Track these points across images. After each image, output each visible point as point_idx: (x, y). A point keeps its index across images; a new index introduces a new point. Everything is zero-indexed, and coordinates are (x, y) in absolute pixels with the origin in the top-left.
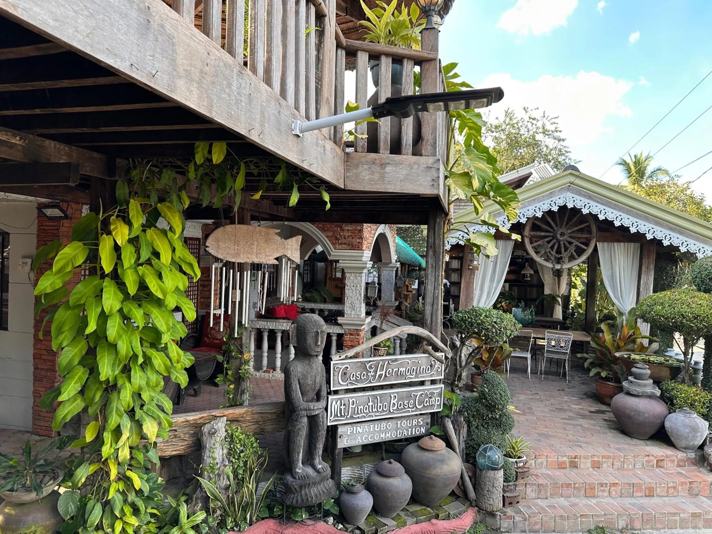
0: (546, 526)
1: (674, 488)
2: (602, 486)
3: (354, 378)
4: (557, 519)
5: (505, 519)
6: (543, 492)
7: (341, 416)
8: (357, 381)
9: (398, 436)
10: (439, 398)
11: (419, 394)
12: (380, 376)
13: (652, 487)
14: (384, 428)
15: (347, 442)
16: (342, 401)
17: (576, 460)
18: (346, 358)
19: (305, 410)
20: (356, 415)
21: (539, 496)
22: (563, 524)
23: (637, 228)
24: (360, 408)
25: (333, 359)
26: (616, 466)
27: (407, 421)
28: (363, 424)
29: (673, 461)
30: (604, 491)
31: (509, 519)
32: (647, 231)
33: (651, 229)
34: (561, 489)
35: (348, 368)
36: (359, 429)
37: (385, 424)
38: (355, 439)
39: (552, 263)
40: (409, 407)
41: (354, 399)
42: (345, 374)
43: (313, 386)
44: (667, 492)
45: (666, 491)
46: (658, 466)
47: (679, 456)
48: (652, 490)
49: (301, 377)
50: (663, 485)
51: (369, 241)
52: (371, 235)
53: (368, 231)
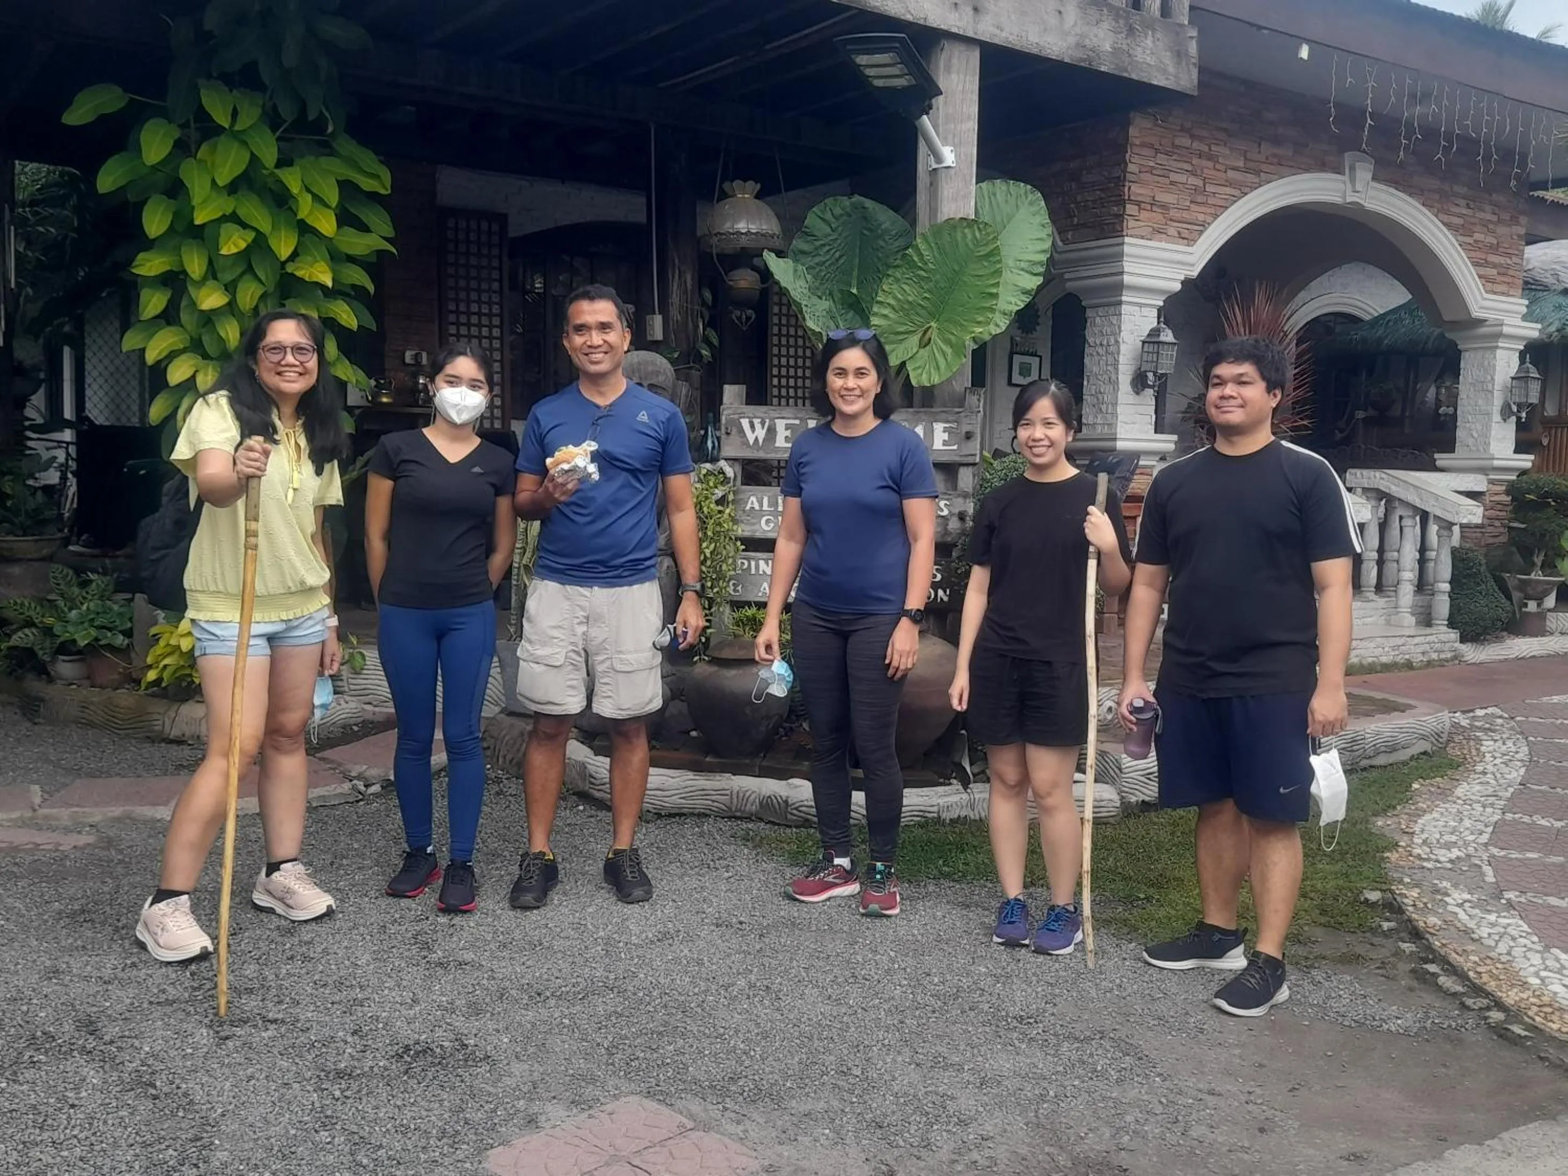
51: (1185, 215)
52: (1200, 199)
53: (1172, 183)
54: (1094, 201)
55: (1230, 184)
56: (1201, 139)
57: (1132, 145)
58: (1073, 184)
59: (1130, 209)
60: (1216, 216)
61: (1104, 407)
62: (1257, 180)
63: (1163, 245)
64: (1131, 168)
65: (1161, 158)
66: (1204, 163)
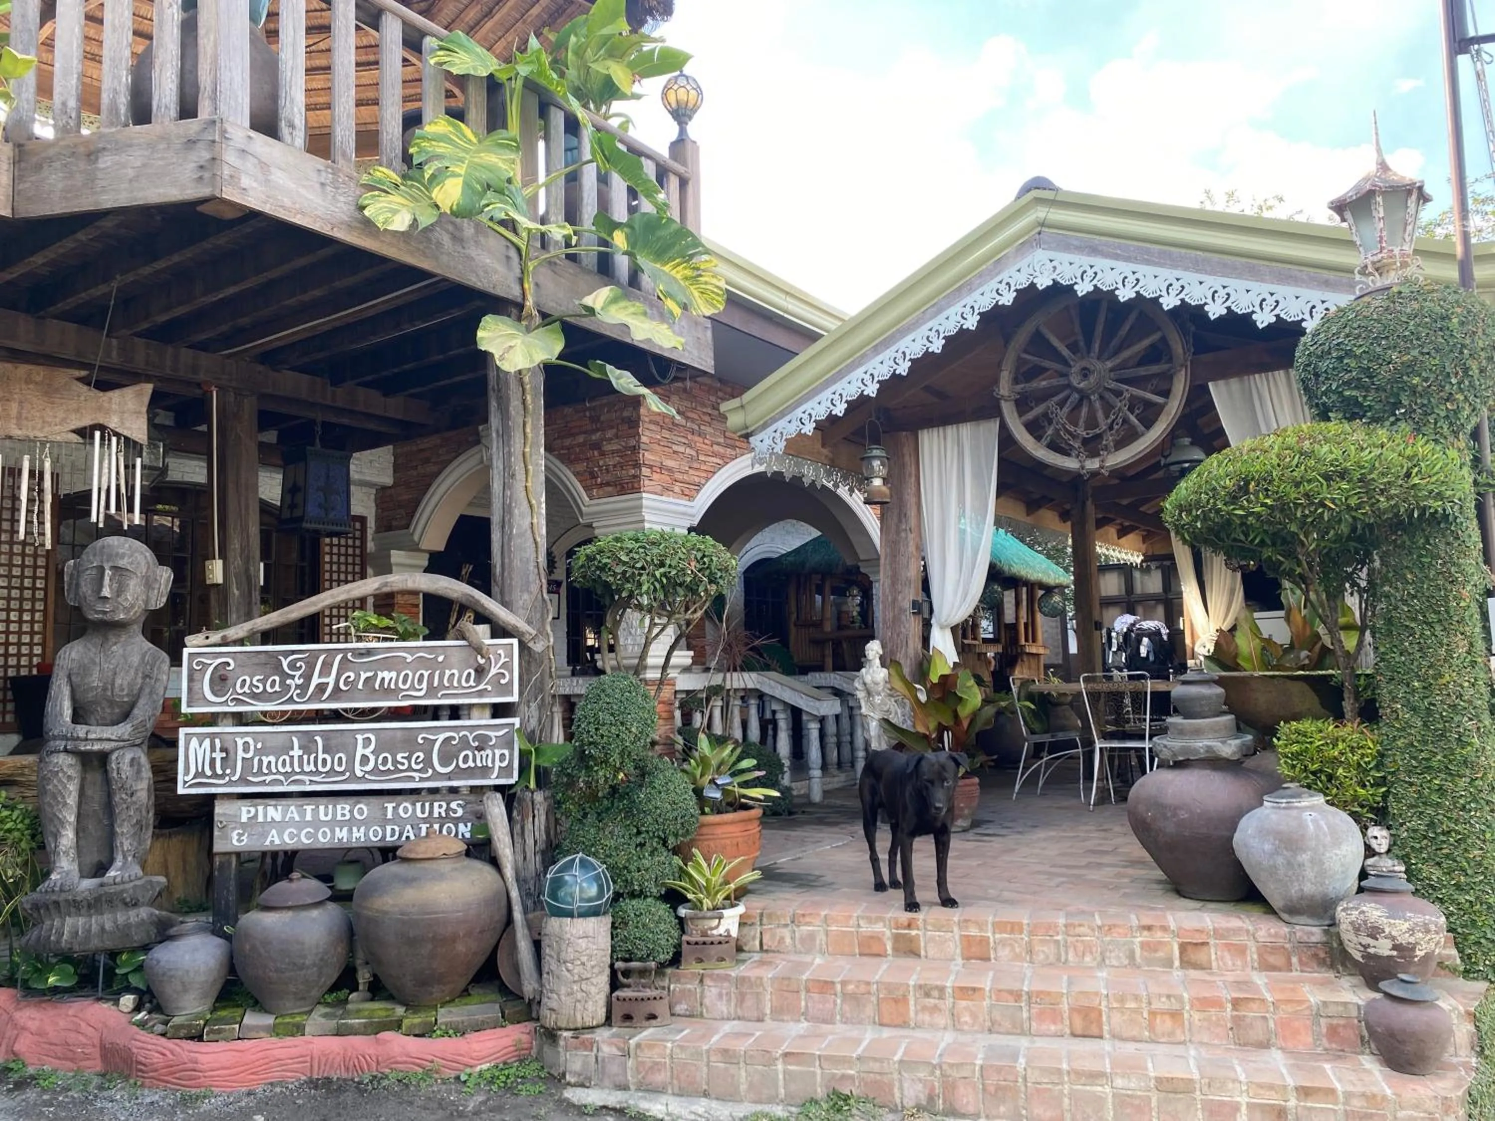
0: (683, 1077)
1: (1175, 1015)
2: (927, 995)
3: (246, 689)
4: (713, 1058)
5: (576, 1048)
6: (749, 1002)
7: (215, 775)
8: (254, 696)
9: (388, 839)
10: (506, 752)
11: (442, 737)
12: (322, 688)
13: (1092, 1009)
14: (343, 815)
15: (239, 841)
16: (217, 741)
17: (914, 933)
18: (225, 643)
19: (65, 738)
20: (255, 775)
21: (740, 1013)
22: (733, 1076)
23: (1228, 304)
24: (265, 760)
25: (187, 643)
26: (1042, 956)
27: (414, 804)
28: (284, 802)
29: (1241, 951)
30: (935, 1009)
31: (586, 1049)
32: (1257, 304)
33: (1268, 296)
34: (803, 995)
35: (228, 664)
36: (273, 812)
37: (348, 807)
38: (265, 835)
39: (1078, 456)
40: (410, 769)
41: (249, 739)
42: (223, 679)
43: (109, 693)
44: (1151, 1027)
45: (1145, 1023)
46: (1186, 963)
47: (1262, 935)
48: (1093, 1015)
49: (75, 671)
50: (1132, 1005)
51: (685, 477)
52: (695, 465)
53: (675, 452)
54: (615, 466)
55: (715, 455)
56: (693, 420)
57: (644, 422)
58: (596, 453)
59: (645, 471)
60: (708, 479)
61: (633, 631)
62: (734, 453)
63: (671, 500)
64: (644, 439)
65: (666, 434)
66: (696, 438)
